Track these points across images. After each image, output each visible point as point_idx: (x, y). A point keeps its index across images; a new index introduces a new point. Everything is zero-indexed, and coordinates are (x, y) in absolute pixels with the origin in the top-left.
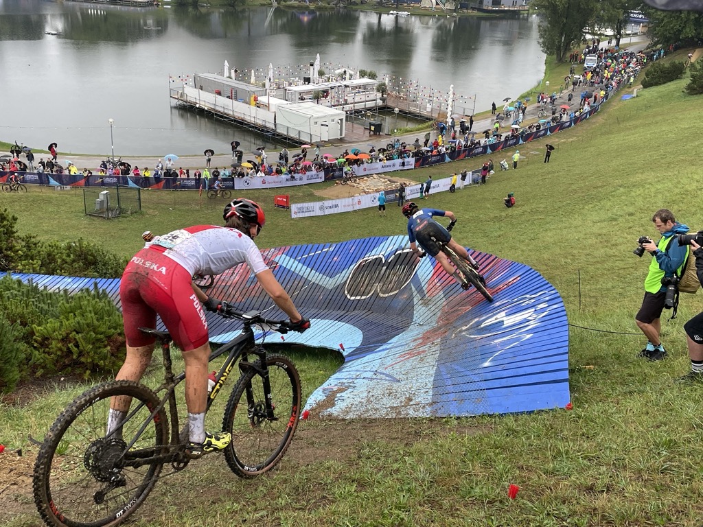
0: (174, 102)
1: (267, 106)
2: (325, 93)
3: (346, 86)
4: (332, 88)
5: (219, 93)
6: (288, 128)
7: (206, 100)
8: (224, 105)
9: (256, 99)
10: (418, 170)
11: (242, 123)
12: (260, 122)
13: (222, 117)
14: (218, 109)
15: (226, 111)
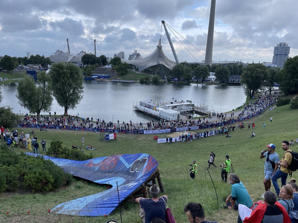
0: (134, 109)
1: (158, 110)
2: (176, 107)
3: (182, 105)
4: (178, 105)
5: (146, 107)
6: (163, 116)
7: (142, 108)
8: (147, 110)
9: (155, 108)
10: (200, 130)
11: (151, 115)
12: (156, 115)
13: (146, 113)
14: (145, 111)
15: (147, 112)
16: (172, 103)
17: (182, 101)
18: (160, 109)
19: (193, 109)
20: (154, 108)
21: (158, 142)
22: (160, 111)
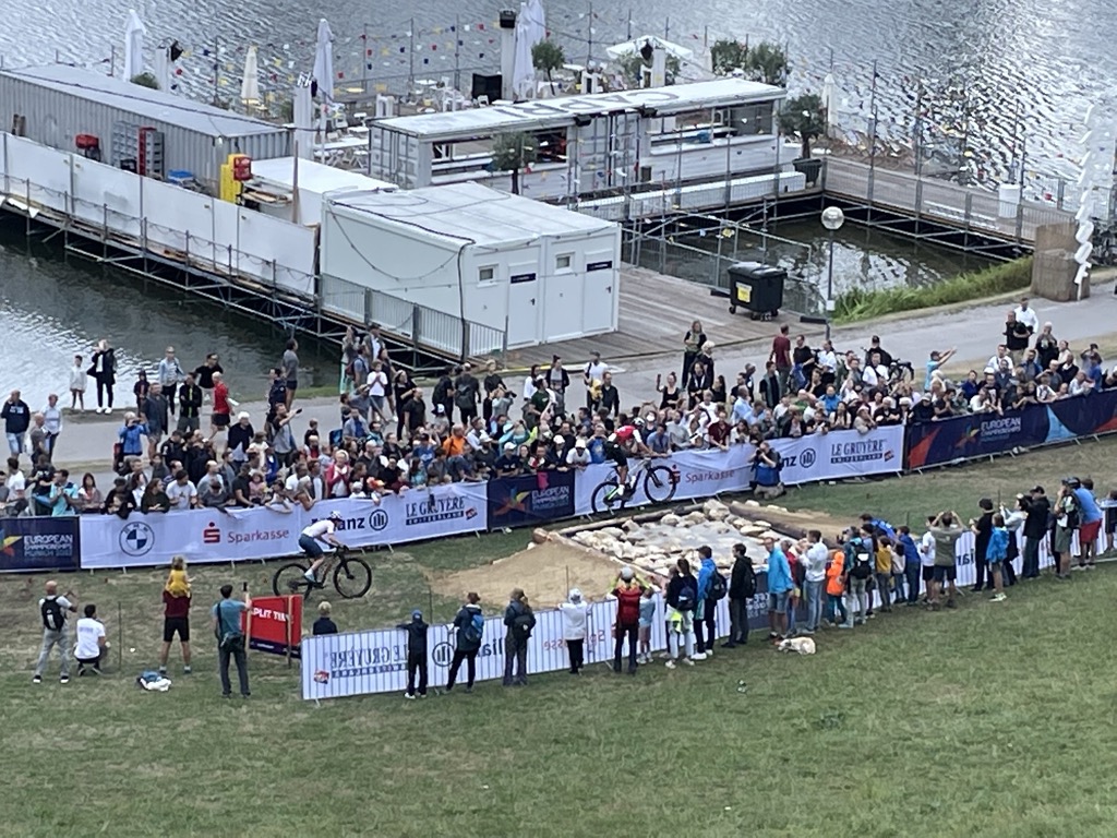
1: (288, 204)
3: (645, 113)
4: (581, 121)
9: (241, 172)
11: (178, 275)
12: (251, 268)
13: (97, 248)
14: (80, 213)
15: (116, 225)
16: (489, 88)
17: (647, 51)
18: (320, 181)
19: (810, 168)
20: (228, 168)
21: (312, 691)
22: (312, 214)
